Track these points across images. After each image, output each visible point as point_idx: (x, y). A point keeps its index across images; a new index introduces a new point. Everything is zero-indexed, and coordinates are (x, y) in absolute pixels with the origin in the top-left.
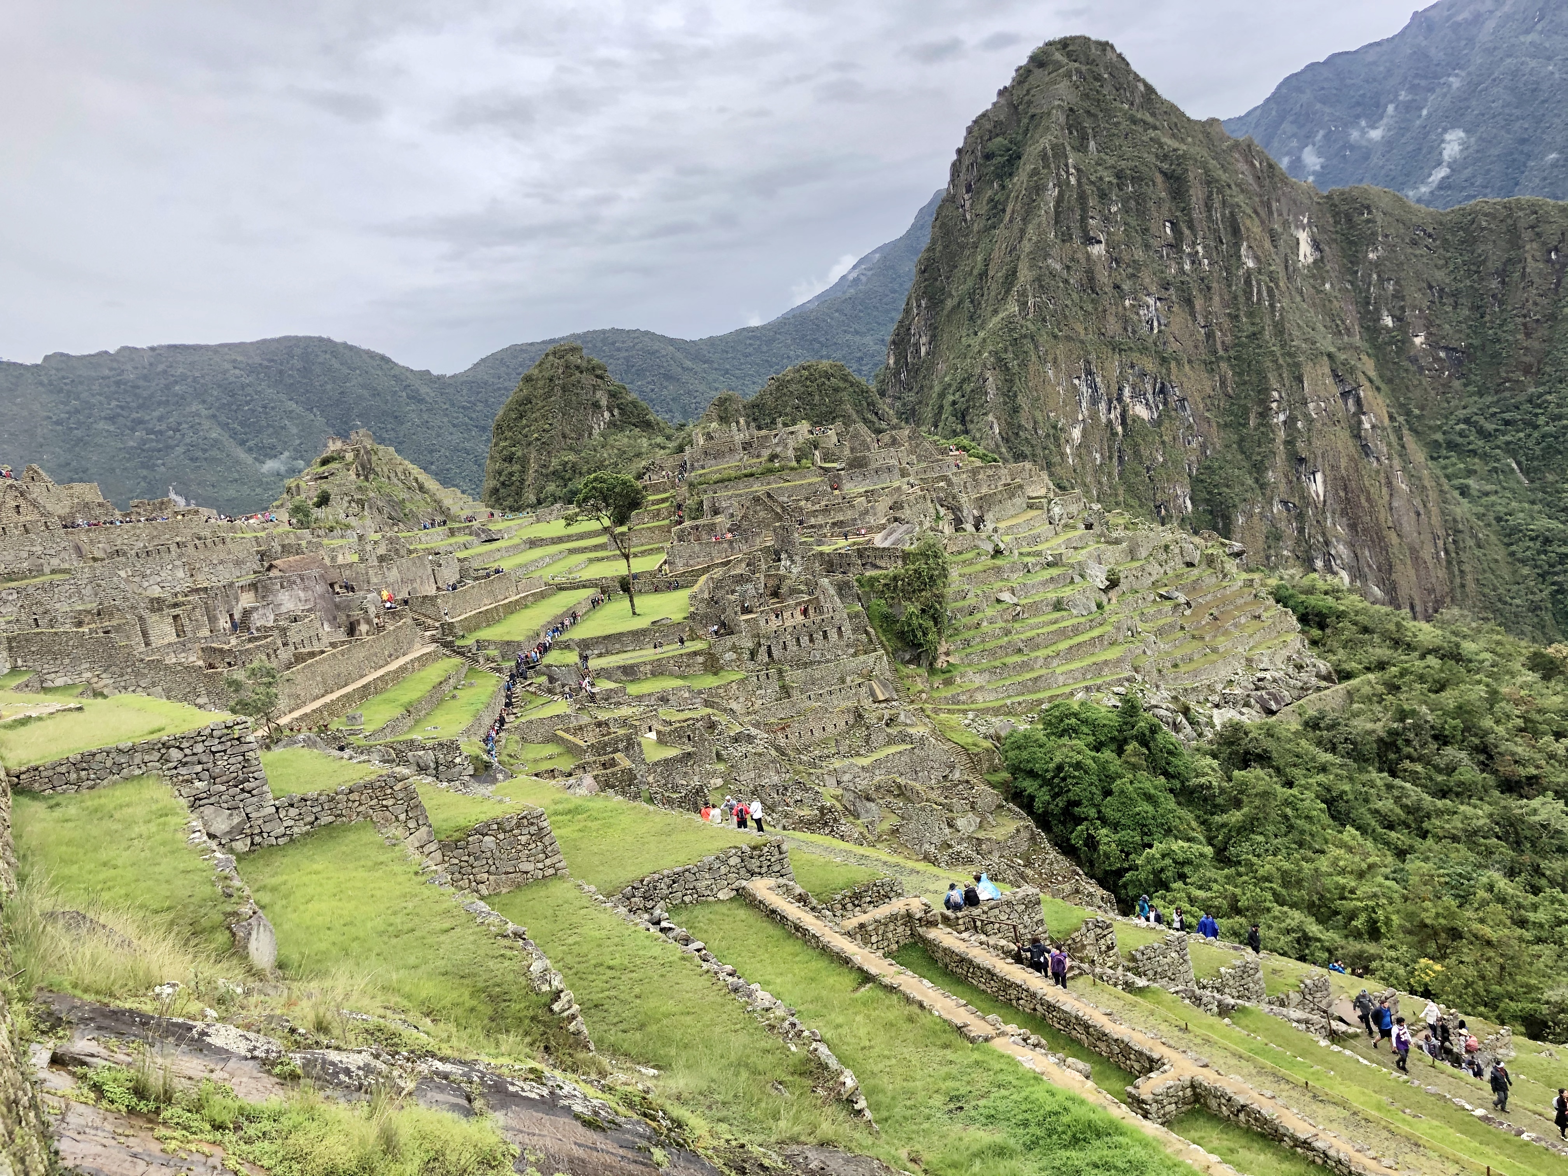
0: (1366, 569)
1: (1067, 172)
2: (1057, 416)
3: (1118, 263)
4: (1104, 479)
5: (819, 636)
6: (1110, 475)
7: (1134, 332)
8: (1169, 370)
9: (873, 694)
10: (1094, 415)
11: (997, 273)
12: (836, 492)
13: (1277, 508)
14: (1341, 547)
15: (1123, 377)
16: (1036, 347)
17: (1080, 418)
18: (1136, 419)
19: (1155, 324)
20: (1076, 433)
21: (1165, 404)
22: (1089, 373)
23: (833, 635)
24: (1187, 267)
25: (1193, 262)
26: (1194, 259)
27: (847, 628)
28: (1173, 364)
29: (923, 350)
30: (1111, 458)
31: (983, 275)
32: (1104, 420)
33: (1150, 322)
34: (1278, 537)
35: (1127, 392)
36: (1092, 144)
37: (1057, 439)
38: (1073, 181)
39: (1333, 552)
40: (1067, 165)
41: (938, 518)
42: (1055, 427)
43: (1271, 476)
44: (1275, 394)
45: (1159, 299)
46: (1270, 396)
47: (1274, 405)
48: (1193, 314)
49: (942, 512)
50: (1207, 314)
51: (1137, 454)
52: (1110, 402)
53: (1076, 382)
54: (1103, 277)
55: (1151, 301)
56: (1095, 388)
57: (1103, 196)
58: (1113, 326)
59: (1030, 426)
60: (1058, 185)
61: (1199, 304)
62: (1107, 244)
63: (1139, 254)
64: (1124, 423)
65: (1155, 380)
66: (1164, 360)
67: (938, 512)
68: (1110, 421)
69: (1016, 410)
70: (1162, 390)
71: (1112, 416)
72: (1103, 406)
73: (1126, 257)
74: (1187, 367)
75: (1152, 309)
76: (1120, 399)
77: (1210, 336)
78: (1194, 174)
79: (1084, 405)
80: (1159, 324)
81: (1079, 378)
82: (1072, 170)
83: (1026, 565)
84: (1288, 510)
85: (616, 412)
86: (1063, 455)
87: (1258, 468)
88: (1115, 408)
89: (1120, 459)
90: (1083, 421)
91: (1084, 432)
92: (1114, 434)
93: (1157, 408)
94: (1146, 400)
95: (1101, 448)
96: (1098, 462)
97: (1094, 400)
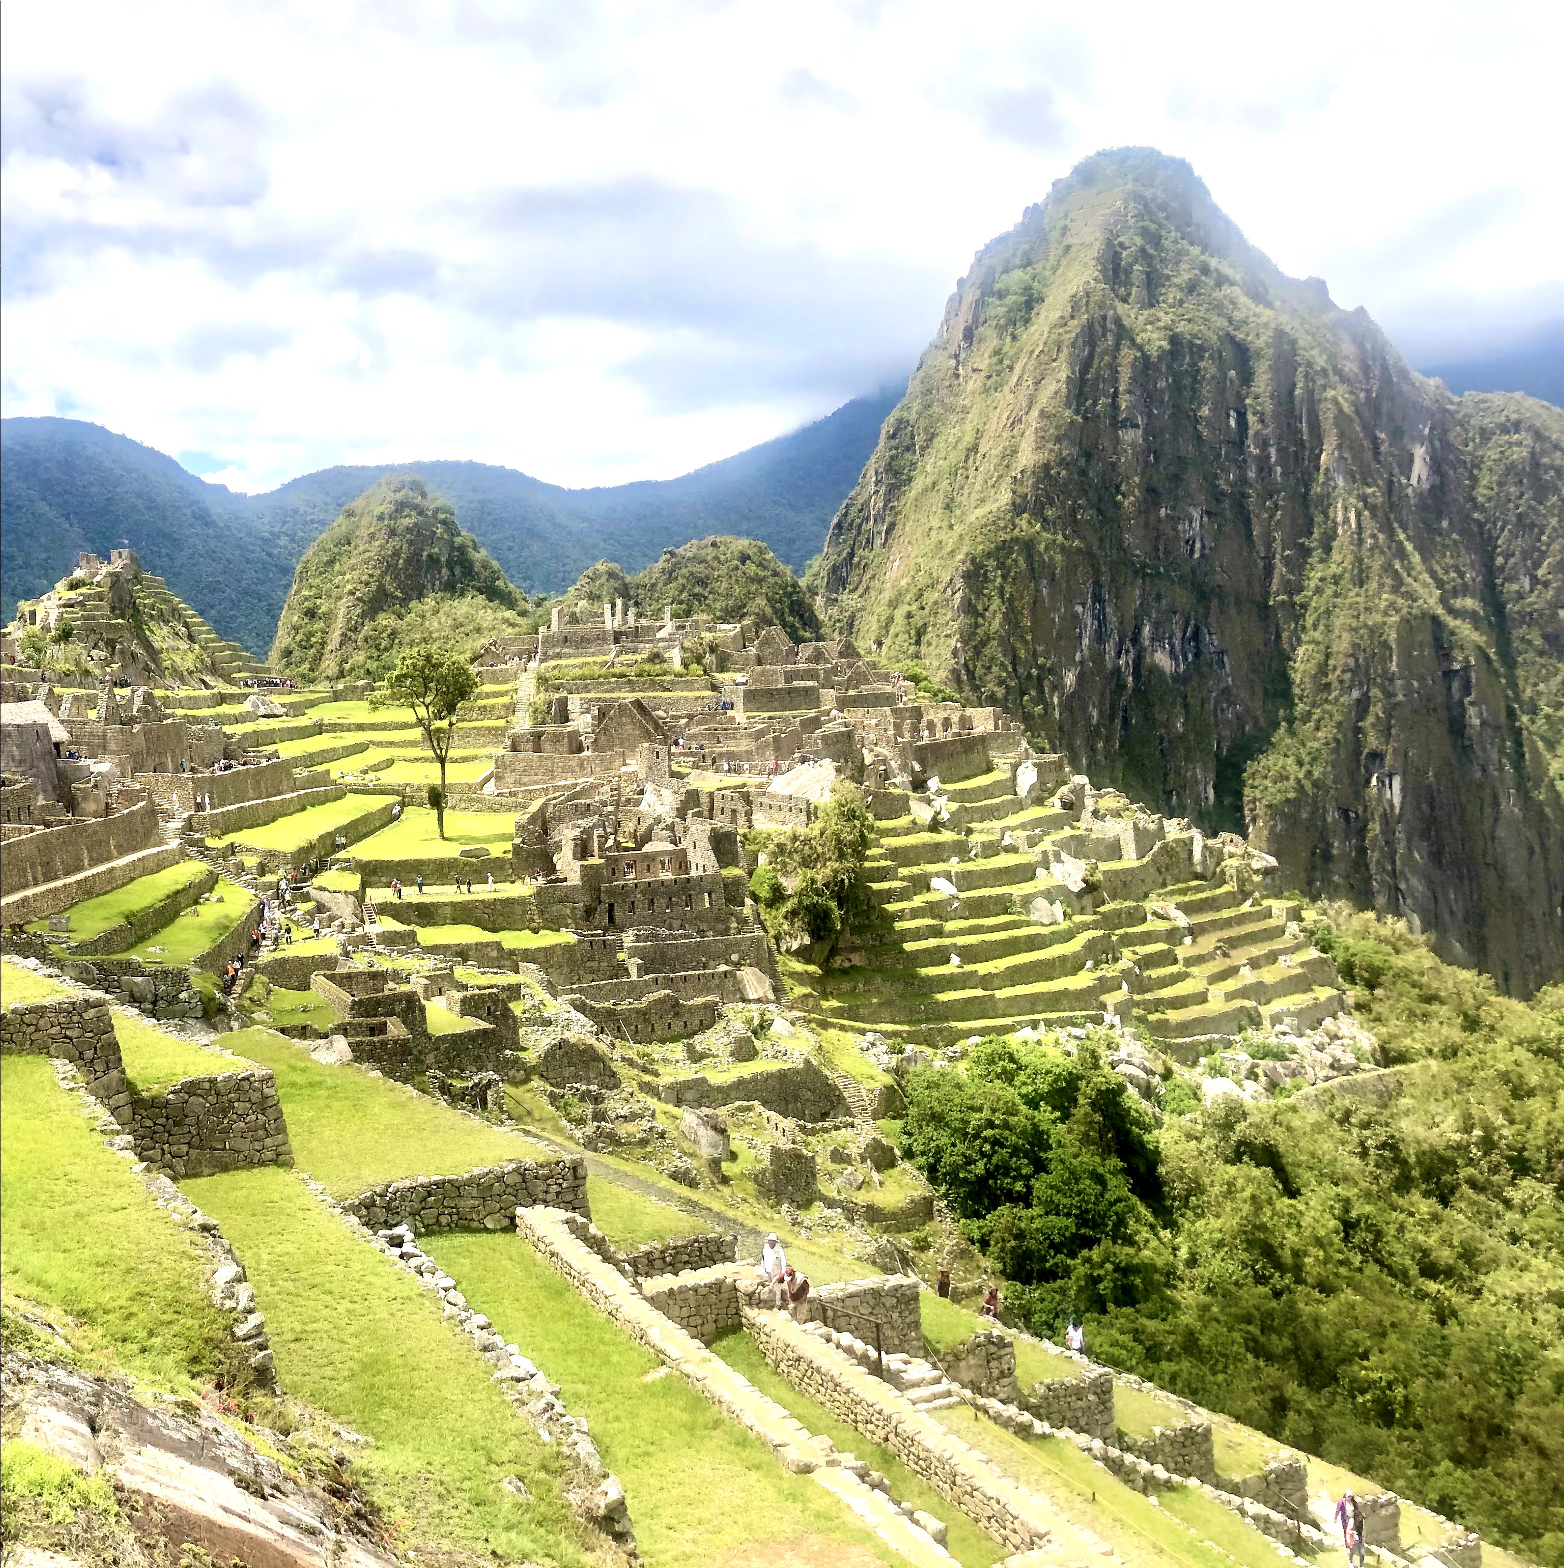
0: (1447, 917)
1: (1104, 327)
2: (1045, 651)
3: (1157, 457)
4: (1100, 745)
6: (1108, 740)
7: (1167, 552)
8: (1208, 608)
10: (1098, 656)
11: (991, 448)
13: (1332, 814)
14: (1414, 881)
15: (1143, 611)
16: (1031, 556)
17: (1078, 658)
18: (1155, 669)
19: (1198, 545)
20: (1070, 678)
21: (1197, 655)
22: (1097, 598)
24: (1252, 474)
25: (1261, 470)
26: (1264, 465)
28: (1215, 603)
29: (877, 540)
30: (1112, 718)
31: (974, 449)
32: (1109, 665)
33: (1190, 542)
35: (1147, 630)
37: (1041, 682)
38: (1110, 340)
39: (1403, 886)
42: (1039, 665)
45: (1208, 513)
48: (1251, 538)
50: (1270, 542)
51: (1148, 718)
52: (1121, 643)
53: (1079, 609)
54: (1134, 473)
55: (1196, 515)
56: (1102, 622)
58: (1138, 541)
59: (1007, 660)
61: (1261, 526)
62: (1146, 430)
63: (1189, 448)
64: (1137, 674)
65: (1188, 620)
66: (1203, 596)
68: (1117, 671)
70: (1196, 636)
71: (1122, 661)
72: (1110, 648)
73: (1170, 450)
74: (1233, 611)
75: (1196, 525)
76: (1135, 641)
77: (1270, 571)
79: (1086, 641)
80: (1203, 547)
81: (1083, 603)
84: (1347, 819)
86: (1047, 705)
88: (1127, 651)
89: (1126, 720)
90: (1082, 663)
91: (1080, 678)
92: (1122, 686)
93: (1185, 658)
94: (1172, 646)
95: (1102, 703)
96: (1095, 721)
97: (1100, 637)
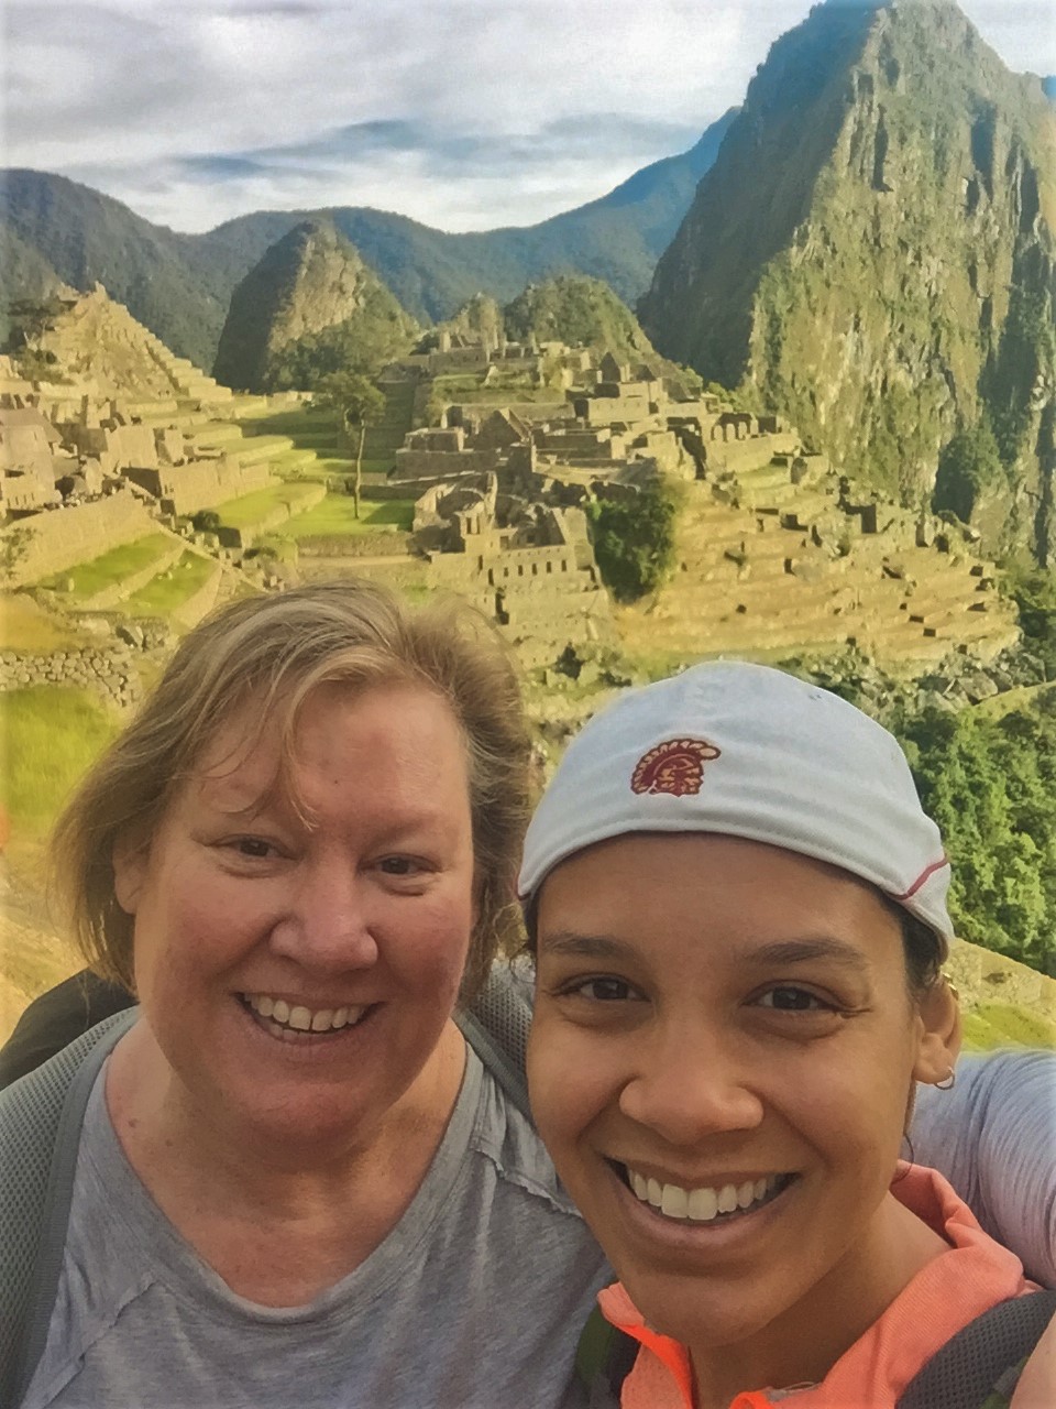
1: (870, 109)
2: (817, 370)
3: (907, 216)
4: (854, 444)
5: (542, 567)
6: (860, 440)
7: (910, 292)
8: (938, 341)
9: (588, 631)
10: (854, 375)
12: (581, 420)
13: (1021, 495)
15: (890, 338)
16: (808, 292)
17: (840, 376)
18: (897, 385)
19: (934, 288)
20: (833, 391)
21: (929, 374)
23: (556, 566)
24: (976, 230)
26: (985, 224)
27: (572, 565)
28: (944, 333)
29: (691, 280)
30: (863, 422)
32: (862, 382)
33: (928, 285)
34: (1015, 529)
35: (892, 355)
36: (902, 83)
37: (812, 397)
38: (875, 121)
40: (871, 103)
41: (681, 462)
42: (811, 381)
43: (1020, 464)
44: (1040, 379)
45: (942, 261)
46: (1034, 383)
47: (1037, 391)
48: (973, 283)
49: (686, 454)
50: (989, 287)
51: (891, 423)
52: (873, 362)
53: (842, 336)
54: (887, 228)
55: (933, 262)
56: (860, 345)
57: (903, 140)
58: (890, 285)
59: (788, 378)
60: (859, 124)
61: (982, 271)
62: (899, 195)
63: (930, 210)
64: (884, 389)
65: (923, 348)
66: (935, 325)
67: (682, 456)
68: (868, 388)
69: (776, 358)
71: (872, 379)
72: (864, 368)
73: (916, 211)
74: (958, 338)
75: (934, 274)
76: (883, 362)
77: (987, 308)
78: (1002, 132)
79: (847, 362)
80: (938, 288)
81: (846, 334)
82: (875, 107)
83: (761, 522)
84: (1031, 501)
85: (362, 300)
86: (815, 414)
87: (1008, 456)
88: (878, 371)
89: (873, 423)
90: (843, 381)
91: (842, 390)
92: (870, 399)
93: (920, 376)
94: (911, 368)
95: (857, 412)
96: (851, 424)
97: (857, 359)
